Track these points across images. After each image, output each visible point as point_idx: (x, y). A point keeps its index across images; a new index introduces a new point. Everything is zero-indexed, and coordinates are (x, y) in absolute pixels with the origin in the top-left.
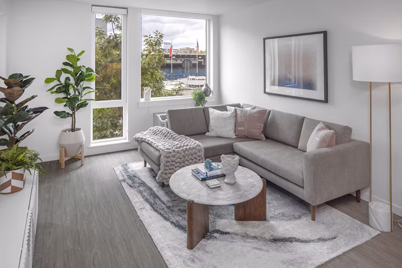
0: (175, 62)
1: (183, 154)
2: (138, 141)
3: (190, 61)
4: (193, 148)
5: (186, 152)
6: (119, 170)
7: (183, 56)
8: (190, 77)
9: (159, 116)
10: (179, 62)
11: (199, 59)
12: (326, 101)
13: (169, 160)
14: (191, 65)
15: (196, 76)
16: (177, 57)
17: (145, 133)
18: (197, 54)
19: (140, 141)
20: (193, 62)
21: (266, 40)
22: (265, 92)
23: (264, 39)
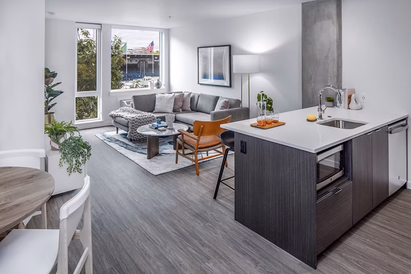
0: (130, 63)
1: (142, 120)
2: (112, 117)
3: (146, 62)
4: (150, 117)
5: (145, 120)
6: (99, 135)
7: (138, 57)
8: (145, 77)
9: (125, 102)
10: (134, 62)
11: (155, 59)
12: (230, 86)
13: (133, 125)
14: (147, 66)
15: (152, 76)
16: (132, 57)
17: (117, 111)
18: (153, 55)
19: (114, 117)
20: (149, 63)
21: (199, 49)
22: (198, 83)
23: (198, 48)
